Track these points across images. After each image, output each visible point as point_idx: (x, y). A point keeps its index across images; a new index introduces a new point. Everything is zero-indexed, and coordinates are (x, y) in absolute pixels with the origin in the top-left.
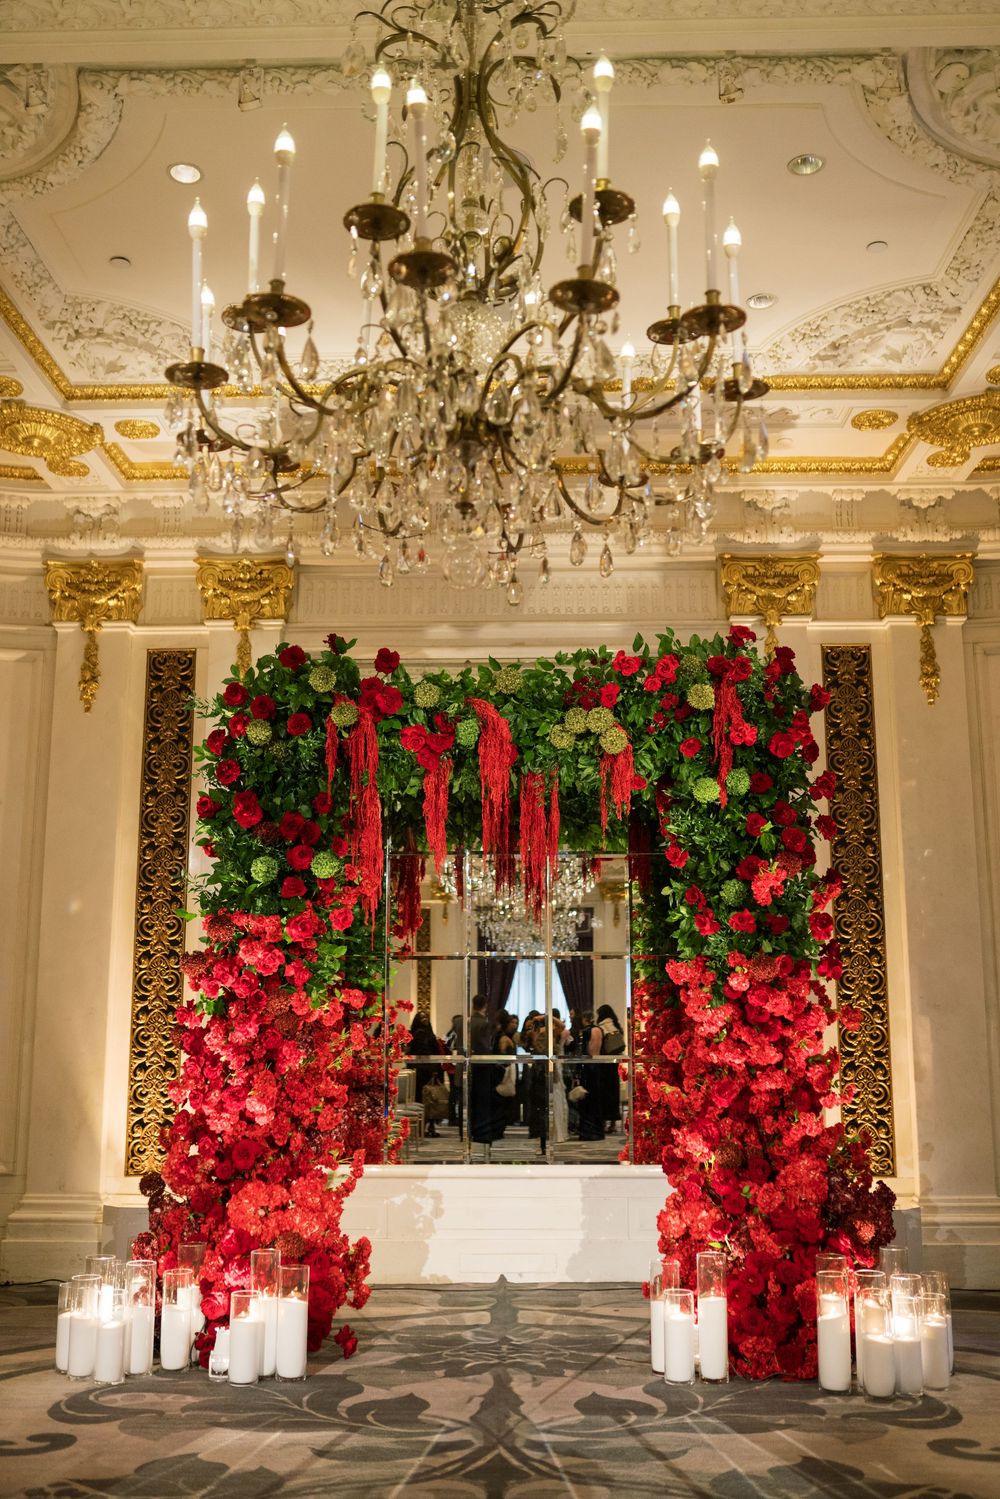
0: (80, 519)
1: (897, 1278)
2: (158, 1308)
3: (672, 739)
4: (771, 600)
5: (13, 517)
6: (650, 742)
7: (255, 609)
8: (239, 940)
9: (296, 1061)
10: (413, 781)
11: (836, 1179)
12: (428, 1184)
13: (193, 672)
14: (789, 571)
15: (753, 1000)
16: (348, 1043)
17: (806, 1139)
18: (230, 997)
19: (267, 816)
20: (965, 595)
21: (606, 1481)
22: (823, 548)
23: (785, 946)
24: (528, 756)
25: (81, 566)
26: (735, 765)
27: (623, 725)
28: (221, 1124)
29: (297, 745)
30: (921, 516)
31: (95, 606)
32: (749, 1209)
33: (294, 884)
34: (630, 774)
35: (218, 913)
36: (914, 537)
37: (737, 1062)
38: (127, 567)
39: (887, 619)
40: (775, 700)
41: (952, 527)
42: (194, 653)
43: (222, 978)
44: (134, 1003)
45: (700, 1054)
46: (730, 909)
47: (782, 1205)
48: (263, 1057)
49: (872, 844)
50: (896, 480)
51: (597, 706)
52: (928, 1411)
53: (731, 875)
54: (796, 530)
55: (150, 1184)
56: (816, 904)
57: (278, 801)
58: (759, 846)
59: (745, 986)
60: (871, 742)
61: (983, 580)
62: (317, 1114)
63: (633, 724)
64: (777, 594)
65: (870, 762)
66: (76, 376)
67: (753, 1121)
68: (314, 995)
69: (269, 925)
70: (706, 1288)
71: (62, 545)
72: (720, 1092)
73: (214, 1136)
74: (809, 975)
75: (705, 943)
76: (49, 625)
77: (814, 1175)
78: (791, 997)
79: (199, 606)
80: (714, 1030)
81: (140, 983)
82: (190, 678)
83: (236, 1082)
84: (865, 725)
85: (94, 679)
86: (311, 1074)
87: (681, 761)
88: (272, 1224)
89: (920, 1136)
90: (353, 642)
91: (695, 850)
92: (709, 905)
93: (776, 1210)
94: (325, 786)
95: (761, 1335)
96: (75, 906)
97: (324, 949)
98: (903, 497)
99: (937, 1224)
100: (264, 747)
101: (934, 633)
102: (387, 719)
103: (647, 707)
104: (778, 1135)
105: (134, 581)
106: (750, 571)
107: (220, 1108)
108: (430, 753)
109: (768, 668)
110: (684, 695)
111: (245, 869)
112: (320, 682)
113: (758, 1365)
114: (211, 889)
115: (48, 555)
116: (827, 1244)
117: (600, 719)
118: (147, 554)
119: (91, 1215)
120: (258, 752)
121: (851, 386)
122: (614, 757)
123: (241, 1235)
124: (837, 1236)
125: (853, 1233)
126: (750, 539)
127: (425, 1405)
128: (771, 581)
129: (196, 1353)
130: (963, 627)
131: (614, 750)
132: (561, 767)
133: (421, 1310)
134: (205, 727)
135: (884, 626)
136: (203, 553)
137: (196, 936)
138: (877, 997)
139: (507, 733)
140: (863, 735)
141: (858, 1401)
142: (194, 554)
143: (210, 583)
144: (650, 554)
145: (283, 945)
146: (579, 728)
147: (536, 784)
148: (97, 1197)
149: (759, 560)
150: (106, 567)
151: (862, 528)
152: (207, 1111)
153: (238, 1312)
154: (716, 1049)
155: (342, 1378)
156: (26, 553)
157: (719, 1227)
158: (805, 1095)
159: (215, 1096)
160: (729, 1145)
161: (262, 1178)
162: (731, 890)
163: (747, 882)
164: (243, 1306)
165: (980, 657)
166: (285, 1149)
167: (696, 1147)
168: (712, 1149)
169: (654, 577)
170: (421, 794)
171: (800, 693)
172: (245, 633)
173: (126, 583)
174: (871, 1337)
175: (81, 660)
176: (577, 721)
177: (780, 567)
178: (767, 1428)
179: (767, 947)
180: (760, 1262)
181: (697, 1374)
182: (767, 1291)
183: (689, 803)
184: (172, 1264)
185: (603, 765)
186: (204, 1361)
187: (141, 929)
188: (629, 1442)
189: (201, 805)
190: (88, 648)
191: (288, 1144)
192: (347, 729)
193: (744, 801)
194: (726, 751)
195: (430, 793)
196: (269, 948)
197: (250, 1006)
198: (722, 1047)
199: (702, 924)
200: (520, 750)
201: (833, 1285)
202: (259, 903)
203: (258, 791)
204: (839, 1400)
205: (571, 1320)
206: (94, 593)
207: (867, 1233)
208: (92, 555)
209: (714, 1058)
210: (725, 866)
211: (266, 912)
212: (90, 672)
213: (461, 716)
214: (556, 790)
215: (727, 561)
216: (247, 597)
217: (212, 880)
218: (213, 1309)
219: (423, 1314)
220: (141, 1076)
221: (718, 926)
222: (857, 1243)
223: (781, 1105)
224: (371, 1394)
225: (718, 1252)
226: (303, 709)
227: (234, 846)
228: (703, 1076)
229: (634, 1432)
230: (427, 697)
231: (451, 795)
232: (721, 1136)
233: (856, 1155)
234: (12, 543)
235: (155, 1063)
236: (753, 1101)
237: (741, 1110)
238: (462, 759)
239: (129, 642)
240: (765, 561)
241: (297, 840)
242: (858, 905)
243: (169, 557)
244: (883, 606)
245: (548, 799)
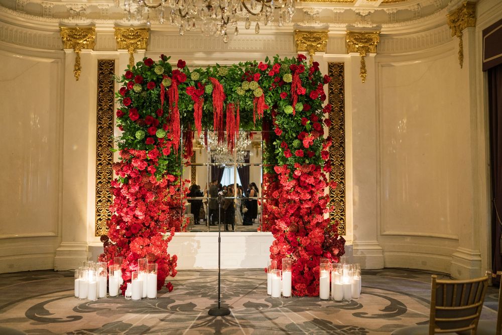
0: (72, 12)
1: (345, 266)
2: (108, 277)
3: (277, 92)
4: (312, 46)
5: (48, 10)
6: (270, 93)
7: (135, 45)
8: (132, 158)
9: (152, 198)
10: (190, 105)
11: (327, 235)
12: (195, 238)
13: (114, 67)
14: (318, 36)
15: (302, 179)
16: (169, 192)
17: (318, 223)
18: (129, 177)
19: (141, 117)
20: (376, 46)
21: (253, 326)
22: (330, 29)
23: (313, 161)
24: (229, 97)
25: (73, 29)
26: (298, 102)
27: (261, 87)
28: (127, 219)
29: (150, 93)
30: (363, 18)
31: (79, 43)
32: (299, 245)
33: (150, 140)
34: (263, 104)
35: (124, 149)
36: (360, 26)
37: (296, 198)
38: (89, 30)
39: (350, 54)
40: (312, 80)
41: (373, 22)
42: (114, 61)
43: (127, 171)
44: (97, 180)
45: (284, 196)
46: (295, 149)
47: (310, 244)
48: (141, 197)
49: (342, 129)
50: (355, 5)
51: (253, 81)
52: (353, 305)
53: (296, 138)
54: (321, 22)
55: (104, 238)
56: (323, 148)
57: (144, 112)
58: (306, 128)
59: (300, 174)
60: (343, 95)
61: (382, 41)
62: (159, 215)
63: (265, 87)
64: (314, 44)
65: (342, 102)
67: (301, 217)
68: (157, 177)
69: (142, 153)
70: (285, 269)
71: (66, 21)
72: (291, 208)
73: (125, 222)
74: (320, 171)
75: (287, 160)
76: (62, 50)
77: (320, 234)
78: (315, 178)
79: (116, 44)
80: (289, 188)
81: (98, 173)
82: (113, 69)
83: (132, 205)
84: (341, 89)
85: (79, 69)
86: (157, 202)
87: (280, 100)
88: (145, 251)
89: (354, 223)
90: (170, 57)
91: (285, 130)
92: (289, 148)
93: (308, 245)
94: (160, 107)
95: (302, 283)
96: (75, 148)
97: (160, 162)
98: (357, 11)
99: (358, 250)
100: (139, 93)
101: (365, 58)
102: (181, 84)
103: (269, 81)
104: (309, 222)
105: (92, 35)
106: (305, 36)
107: (127, 213)
108: (196, 96)
109: (310, 69)
110: (282, 77)
111: (133, 135)
112: (158, 71)
113: (301, 292)
114: (122, 141)
115: (61, 24)
116: (323, 255)
117: (254, 85)
118: (97, 25)
119: (84, 249)
120: (137, 95)
122: (258, 98)
123: (135, 254)
124: (327, 253)
125: (332, 252)
126: (305, 25)
127: (195, 306)
128: (312, 40)
129: (121, 291)
130: (375, 57)
131: (258, 96)
132: (240, 101)
133: (193, 277)
134: (118, 86)
135: (349, 56)
136: (116, 25)
137: (117, 157)
138: (342, 179)
139: (222, 90)
140: (341, 93)
141: (331, 302)
142: (113, 25)
143: (119, 36)
144: (271, 29)
145: (147, 160)
146: (247, 88)
147: (232, 107)
148: (86, 243)
149: (308, 32)
150: (82, 30)
151: (343, 22)
152: (122, 214)
153: (134, 278)
154: (290, 195)
155: (169, 298)
156: (52, 24)
157: (289, 250)
158: (318, 209)
159: (125, 210)
160: (293, 225)
161: (141, 236)
162: (296, 143)
163: (301, 140)
164: (136, 276)
165: (380, 68)
166: (149, 227)
167: (283, 226)
168: (288, 226)
169: (273, 37)
170: (193, 110)
171: (320, 78)
172: (132, 54)
173: (89, 35)
174: (336, 283)
175: (74, 63)
176: (246, 85)
177: (315, 35)
178: (303, 310)
179: (307, 162)
180: (302, 261)
181: (282, 295)
182: (304, 270)
183: (283, 114)
184: (112, 263)
185: (254, 101)
186: (123, 293)
187: (98, 155)
188: (260, 315)
189: (118, 113)
190: (77, 58)
191: (149, 225)
192: (168, 87)
193: (301, 113)
194: (295, 97)
195: (196, 110)
196: (142, 161)
197: (137, 180)
198: (292, 194)
199: (286, 154)
200: (227, 96)
201: (325, 268)
202: (139, 146)
203: (137, 108)
204: (325, 302)
205: (242, 280)
206: (78, 39)
207: (336, 252)
208: (77, 25)
209: (289, 197)
210: (294, 135)
211: (141, 149)
212: (78, 67)
213: (207, 83)
214: (238, 109)
215: (297, 32)
216: (132, 41)
217: (122, 139)
218: (126, 277)
219: (194, 279)
220: (100, 204)
221: (291, 155)
222: (333, 255)
223: (310, 212)
224: (178, 303)
225: (289, 258)
226: (152, 80)
227: (130, 127)
228: (285, 203)
229: (261, 312)
230: (195, 77)
231: (203, 110)
232: (291, 222)
233: (334, 228)
234: (47, 20)
235: (104, 200)
236: (301, 211)
237: (297, 214)
238: (207, 98)
239: (92, 56)
240: (310, 33)
241: (150, 125)
242: (337, 149)
243: (105, 27)
244: (349, 49)
245: (236, 112)
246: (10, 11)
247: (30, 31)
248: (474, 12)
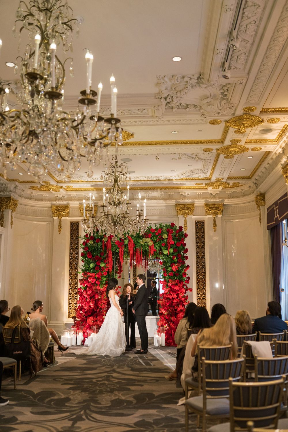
0: (58, 198)
2: (76, 336)
3: (161, 243)
4: (185, 212)
5: (45, 197)
6: (157, 243)
8: (88, 277)
9: (98, 297)
10: (117, 249)
14: (189, 207)
15: (172, 287)
18: (87, 286)
19: (93, 256)
20: (222, 211)
22: (195, 202)
23: (179, 278)
24: (137, 246)
25: (58, 207)
26: (171, 247)
27: (152, 240)
28: (86, 307)
29: (98, 244)
30: (214, 196)
31: (61, 214)
32: (171, 321)
33: (97, 267)
34: (153, 249)
35: (85, 272)
36: (212, 200)
38: (66, 207)
40: (178, 236)
41: (219, 198)
42: (79, 222)
43: (86, 283)
44: (69, 287)
46: (170, 272)
47: (176, 320)
48: (92, 297)
49: (204, 258)
50: (208, 190)
51: (148, 237)
53: (170, 266)
54: (190, 199)
55: (73, 318)
56: (184, 271)
57: (94, 254)
58: (174, 261)
59: (171, 285)
60: (204, 239)
61: (226, 208)
62: (101, 306)
63: (154, 240)
64: (187, 211)
65: (204, 242)
66: (58, 179)
67: (174, 307)
68: (101, 286)
69: (93, 275)
70: (162, 333)
72: (167, 302)
73: (85, 309)
75: (165, 277)
76: (52, 217)
78: (179, 287)
79: (80, 214)
80: (166, 292)
81: (70, 283)
82: (78, 227)
83: (88, 300)
84: (203, 235)
85: (61, 228)
86: (101, 299)
87: (162, 247)
88: (94, 323)
91: (165, 262)
92: (166, 271)
94: (103, 251)
96: (58, 270)
97: (103, 278)
98: (210, 193)
100: (92, 245)
101: (216, 218)
103: (156, 238)
104: (177, 309)
105: (68, 209)
106: (182, 207)
107: (85, 305)
108: (120, 245)
109: (178, 230)
110: (162, 236)
111: (89, 265)
114: (83, 268)
115: (52, 204)
117: (148, 240)
118: (70, 204)
119: (62, 325)
121: (194, 179)
123: (89, 325)
126: (182, 201)
128: (185, 209)
129: (82, 343)
130: (222, 217)
131: (151, 245)
132: (142, 247)
134: (81, 241)
135: (207, 217)
137: (80, 276)
138: (204, 286)
139: (133, 242)
140: (203, 237)
142: (79, 204)
143: (82, 210)
144: (163, 204)
145: (95, 278)
146: (145, 241)
147: (138, 250)
148: (63, 322)
150: (63, 207)
151: (203, 199)
152: (83, 305)
153: (89, 336)
154: (167, 295)
156: (48, 204)
157: (165, 323)
158: (182, 303)
159: (85, 303)
161: (92, 316)
162: (169, 269)
163: (172, 267)
164: (90, 335)
165: (225, 222)
167: (164, 311)
168: (166, 312)
169: (164, 208)
170: (119, 251)
171: (183, 234)
173: (66, 210)
175: (58, 224)
176: (145, 240)
177: (187, 206)
179: (176, 278)
180: (171, 329)
181: (160, 345)
182: (172, 333)
183: (163, 254)
184: (78, 329)
185: (149, 247)
186: (84, 344)
187: (70, 273)
189: (82, 254)
190: (59, 222)
191: (97, 311)
192: (106, 241)
193: (172, 254)
194: (169, 245)
196: (93, 278)
197: (90, 288)
199: (164, 274)
200: (135, 245)
203: (91, 252)
206: (61, 212)
208: (60, 204)
209: (167, 297)
210: (169, 264)
211: (93, 272)
212: (60, 227)
213: (125, 239)
214: (142, 251)
215: (177, 205)
216: (89, 212)
217: (83, 267)
218: (85, 336)
220: (70, 300)
223: (177, 304)
225: (166, 327)
226: (98, 238)
227: (87, 261)
231: (124, 252)
232: (168, 310)
234: (45, 202)
235: (73, 298)
236: (173, 304)
237: (171, 305)
238: (125, 246)
239: (67, 220)
240: (184, 205)
241: (98, 260)
242: (201, 269)
243: (74, 205)
244: (207, 213)
245: (140, 253)
246: (28, 200)
247: (36, 208)
248: (264, 198)
